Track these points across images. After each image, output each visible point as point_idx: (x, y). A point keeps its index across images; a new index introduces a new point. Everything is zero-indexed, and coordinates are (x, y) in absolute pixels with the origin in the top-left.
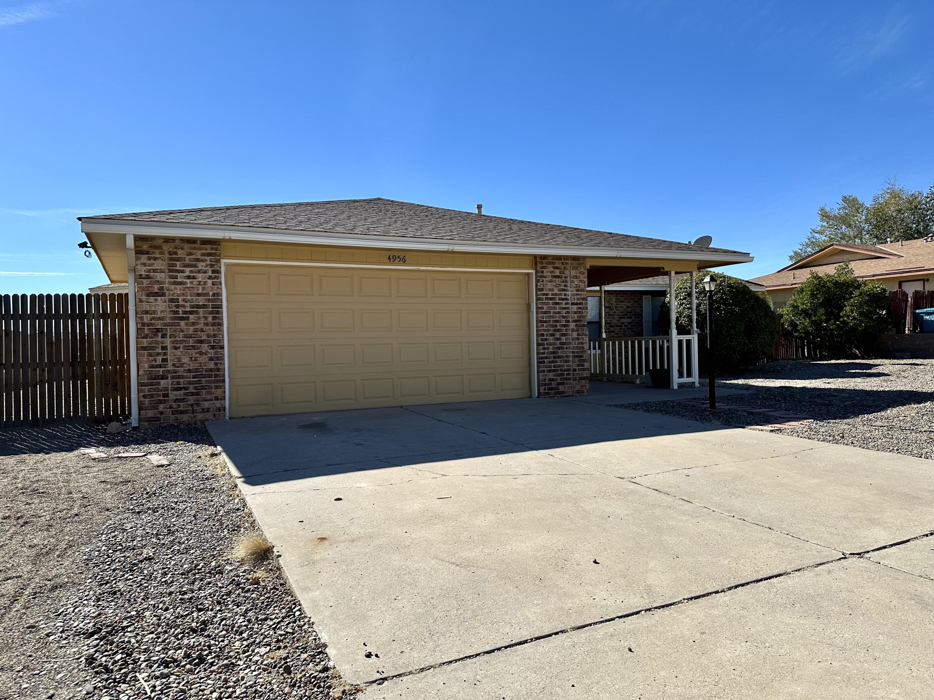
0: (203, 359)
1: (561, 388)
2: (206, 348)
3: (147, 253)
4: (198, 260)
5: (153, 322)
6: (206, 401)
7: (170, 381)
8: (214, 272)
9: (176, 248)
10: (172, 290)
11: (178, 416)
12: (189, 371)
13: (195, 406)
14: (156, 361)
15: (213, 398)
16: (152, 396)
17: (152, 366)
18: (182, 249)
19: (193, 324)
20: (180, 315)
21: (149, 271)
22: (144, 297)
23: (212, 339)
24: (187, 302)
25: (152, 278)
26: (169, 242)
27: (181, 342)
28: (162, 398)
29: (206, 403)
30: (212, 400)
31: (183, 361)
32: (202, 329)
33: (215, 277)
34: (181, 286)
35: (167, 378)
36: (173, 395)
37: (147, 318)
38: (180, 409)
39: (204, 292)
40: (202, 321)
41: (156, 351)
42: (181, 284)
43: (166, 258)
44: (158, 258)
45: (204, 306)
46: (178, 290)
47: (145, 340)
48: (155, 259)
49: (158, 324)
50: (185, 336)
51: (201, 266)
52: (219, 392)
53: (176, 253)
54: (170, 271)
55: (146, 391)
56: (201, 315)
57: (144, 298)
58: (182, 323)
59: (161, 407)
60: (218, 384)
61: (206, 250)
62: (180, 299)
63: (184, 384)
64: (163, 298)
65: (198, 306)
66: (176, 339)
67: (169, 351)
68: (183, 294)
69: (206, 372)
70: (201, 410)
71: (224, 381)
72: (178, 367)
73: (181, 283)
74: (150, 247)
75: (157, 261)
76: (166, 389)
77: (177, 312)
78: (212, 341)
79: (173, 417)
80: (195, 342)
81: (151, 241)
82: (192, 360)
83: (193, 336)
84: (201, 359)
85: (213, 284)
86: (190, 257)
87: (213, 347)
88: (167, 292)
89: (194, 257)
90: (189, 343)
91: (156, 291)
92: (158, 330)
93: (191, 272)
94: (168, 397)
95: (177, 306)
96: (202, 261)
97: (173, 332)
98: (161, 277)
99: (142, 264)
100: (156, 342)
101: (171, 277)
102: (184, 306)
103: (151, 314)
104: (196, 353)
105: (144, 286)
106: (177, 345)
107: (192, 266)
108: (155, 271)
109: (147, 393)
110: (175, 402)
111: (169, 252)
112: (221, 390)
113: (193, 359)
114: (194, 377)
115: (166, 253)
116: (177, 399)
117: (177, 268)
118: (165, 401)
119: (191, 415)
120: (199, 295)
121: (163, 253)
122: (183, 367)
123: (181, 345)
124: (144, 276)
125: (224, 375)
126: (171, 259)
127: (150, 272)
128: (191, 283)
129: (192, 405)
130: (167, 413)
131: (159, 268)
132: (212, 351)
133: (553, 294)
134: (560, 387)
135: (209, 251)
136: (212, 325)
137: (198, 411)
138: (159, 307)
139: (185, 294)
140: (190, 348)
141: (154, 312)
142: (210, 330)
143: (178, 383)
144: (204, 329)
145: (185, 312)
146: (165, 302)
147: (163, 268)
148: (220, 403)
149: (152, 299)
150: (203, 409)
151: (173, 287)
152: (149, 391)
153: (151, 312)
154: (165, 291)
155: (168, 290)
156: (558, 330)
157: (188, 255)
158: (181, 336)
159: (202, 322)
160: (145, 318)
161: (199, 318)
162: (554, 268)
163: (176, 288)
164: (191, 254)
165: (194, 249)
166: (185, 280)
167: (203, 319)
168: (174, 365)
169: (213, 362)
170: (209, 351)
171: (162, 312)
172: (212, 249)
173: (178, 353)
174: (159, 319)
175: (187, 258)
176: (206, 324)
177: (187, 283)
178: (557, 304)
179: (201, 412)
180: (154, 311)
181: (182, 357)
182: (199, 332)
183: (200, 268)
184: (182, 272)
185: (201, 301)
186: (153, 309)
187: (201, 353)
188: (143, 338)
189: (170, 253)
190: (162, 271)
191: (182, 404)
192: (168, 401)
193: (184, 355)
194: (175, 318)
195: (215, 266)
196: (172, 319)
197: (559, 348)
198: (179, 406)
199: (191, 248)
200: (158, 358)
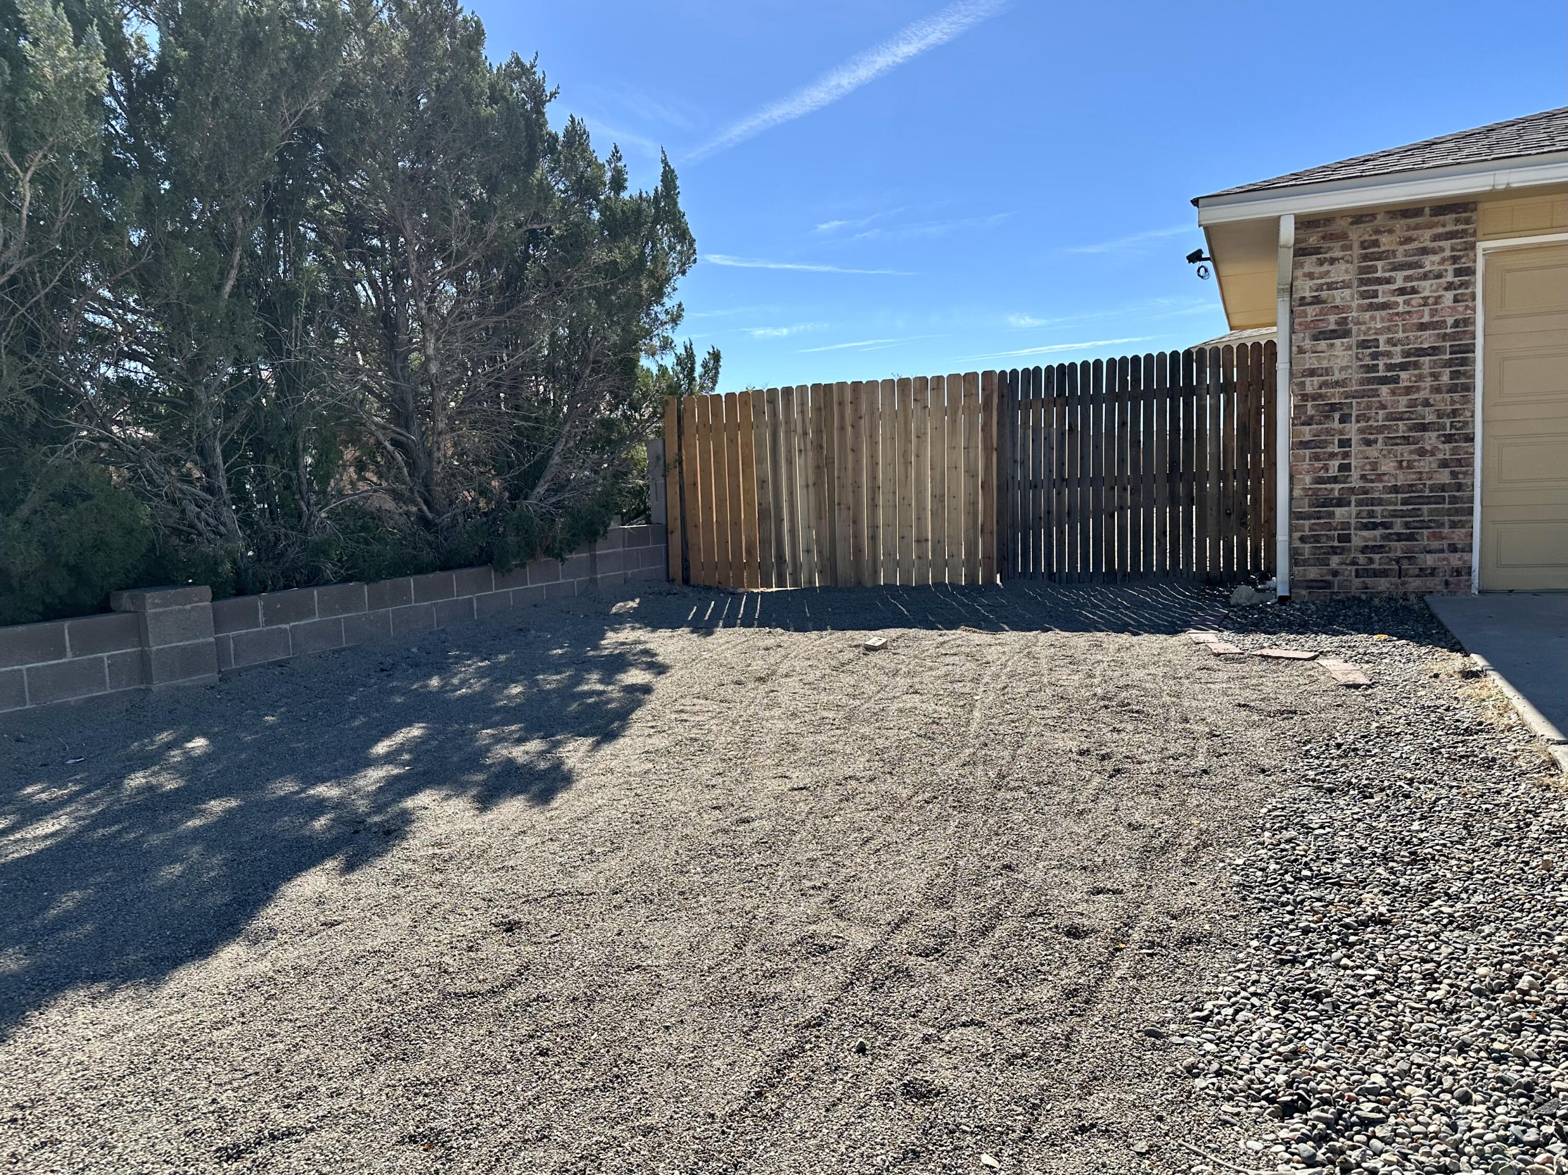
0: (1426, 464)
2: (1433, 440)
3: (1317, 251)
4: (1424, 251)
5: (1323, 391)
6: (1429, 552)
7: (1353, 509)
8: (1458, 272)
9: (1377, 232)
10: (1365, 323)
11: (1367, 580)
12: (1395, 489)
13: (1405, 562)
14: (1327, 470)
15: (1445, 547)
16: (1317, 539)
17: (1320, 480)
18: (1391, 231)
19: (1408, 390)
20: (1380, 374)
21: (1319, 288)
22: (1307, 341)
23: (1448, 422)
24: (1395, 345)
25: (1324, 302)
26: (1362, 222)
27: (1380, 430)
28: (1336, 544)
29: (1428, 556)
30: (1442, 551)
31: (1383, 468)
32: (1427, 400)
33: (1463, 285)
34: (1383, 313)
35: (1348, 504)
36: (1359, 538)
37: (1312, 384)
38: (1373, 566)
39: (1435, 319)
40: (1428, 382)
41: (1329, 450)
42: (1384, 309)
43: (1355, 256)
44: (1338, 259)
45: (1434, 351)
46: (1378, 320)
47: (1307, 428)
48: (1332, 261)
49: (1333, 395)
50: (1389, 417)
51: (1430, 263)
52: (1457, 536)
53: (1376, 243)
54: (1362, 282)
55: (1307, 529)
56: (1426, 370)
57: (1308, 344)
58: (1384, 390)
59: (1335, 561)
60: (1456, 519)
61: (1444, 226)
62: (1382, 339)
63: (1383, 517)
64: (1345, 340)
65: (1421, 352)
66: (1370, 423)
67: (1354, 449)
68: (1389, 329)
69: (1431, 491)
70: (1417, 572)
71: (1471, 512)
72: (1372, 481)
73: (1384, 306)
74: (1323, 238)
75: (1337, 265)
76: (1346, 526)
77: (1374, 368)
78: (1448, 425)
79: (1357, 582)
80: (1410, 430)
81: (1325, 225)
82: (1401, 467)
83: (1407, 416)
84: (1422, 463)
85: (1456, 300)
86: (1407, 247)
87: (1449, 439)
88: (1355, 329)
89: (1415, 245)
90: (1397, 431)
91: (1332, 327)
92: (1333, 407)
93: (1407, 279)
94: (1350, 542)
95: (1375, 356)
96: (1434, 251)
97: (1364, 409)
98: (1342, 298)
99: (1305, 275)
100: (1328, 432)
101: (1364, 295)
102: (1388, 354)
103: (1321, 375)
104: (1411, 452)
105: (1309, 319)
106: (1372, 437)
107: (1410, 266)
108: (1330, 286)
109: (1307, 533)
110: (1363, 552)
111: (1362, 243)
112: (1464, 530)
113: (1405, 464)
114: (1405, 502)
115: (1356, 245)
116: (1367, 546)
117: (1379, 274)
118: (1343, 551)
119: (1395, 580)
120: (1422, 327)
121: (1349, 248)
122: (1381, 481)
123: (1380, 437)
124: (1309, 300)
125: (1471, 500)
126: (1365, 258)
127: (1322, 290)
128: (1407, 303)
129: (1398, 560)
130: (1347, 573)
131: (1340, 279)
132: (1447, 446)
135: (1449, 228)
136: (1449, 391)
137: (1411, 572)
138: (1338, 361)
139: (1393, 329)
140: (1398, 441)
141: (1328, 371)
142: (1443, 401)
143: (1371, 514)
144: (1431, 401)
145: (1390, 367)
146: (1349, 348)
147: (1347, 278)
148: (1460, 559)
149: (1323, 344)
150: (1421, 569)
151: (1368, 315)
152: (1311, 530)
153: (1320, 372)
154: (1351, 325)
155: (1356, 324)
157: (1401, 244)
158: (1380, 417)
159: (1428, 385)
160: (1308, 383)
161: (1420, 378)
163: (1373, 318)
164: (1409, 240)
165: (1416, 228)
166: (1393, 299)
167: (1429, 379)
168: (1363, 477)
169: (1447, 470)
170: (1441, 446)
171: (1343, 369)
172: (1457, 221)
173: (1372, 452)
174: (1337, 384)
175: (1401, 249)
176: (1437, 390)
177: (1397, 304)
179: (1418, 576)
180: (1326, 369)
181: (1382, 460)
182: (1420, 408)
183: (1427, 269)
184: (1388, 281)
185: (1427, 339)
186: (1325, 364)
187: (1422, 452)
188: (1303, 424)
189: (1363, 245)
190: (1346, 285)
191: (1376, 557)
192: (1349, 550)
193: (1384, 456)
194: (1370, 381)
195: (1463, 260)
196: (1362, 382)
198: (1371, 561)
199: (1409, 228)
200: (1331, 463)
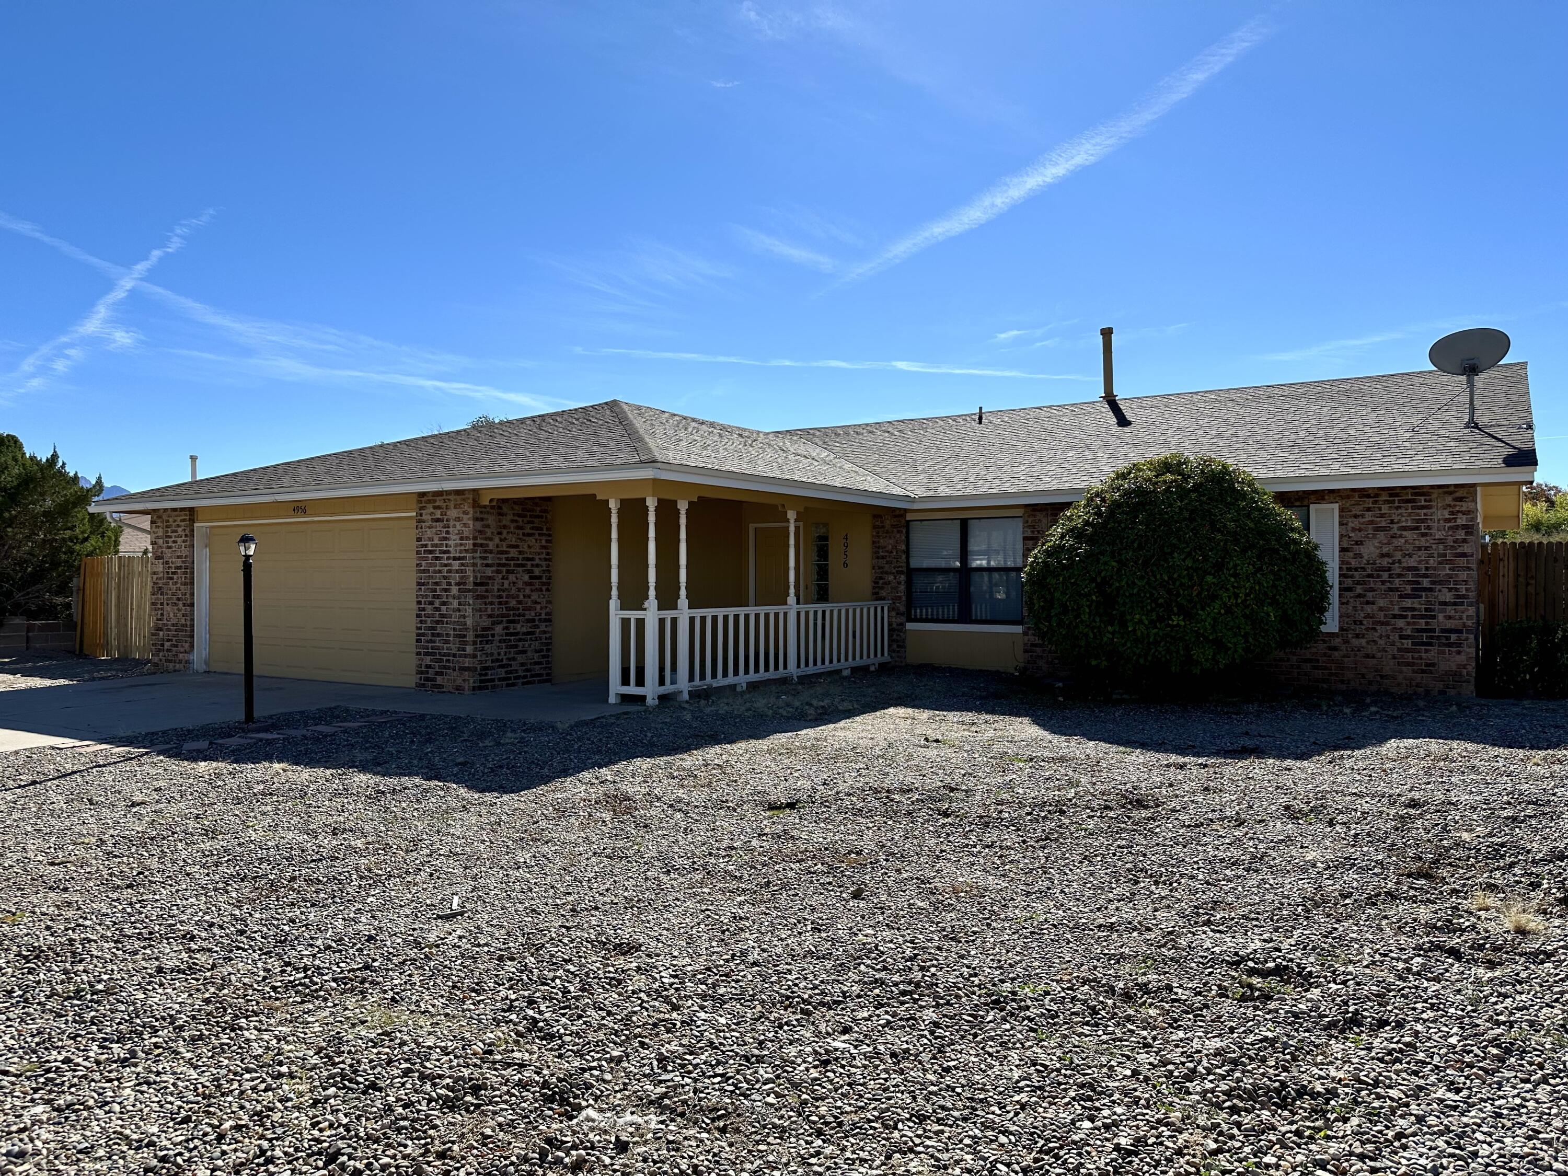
1: (439, 680)
2: (181, 605)
3: (155, 522)
4: (178, 526)
5: (157, 581)
6: (181, 653)
7: (164, 633)
8: (186, 536)
9: (169, 516)
10: (166, 554)
11: (168, 664)
14: (158, 615)
15: (184, 651)
16: (156, 645)
17: (157, 619)
18: (171, 518)
19: (176, 583)
20: (170, 575)
23: (184, 598)
24: (173, 564)
25: (157, 544)
26: (166, 512)
27: (170, 599)
28: (160, 647)
29: (181, 655)
31: (171, 616)
32: (179, 588)
33: (186, 541)
34: (170, 550)
35: (163, 630)
38: (169, 658)
39: (181, 554)
41: (158, 606)
43: (164, 526)
44: (160, 527)
45: (181, 567)
46: (169, 553)
49: (160, 583)
51: (180, 531)
52: (187, 646)
53: (168, 521)
54: (166, 537)
56: (179, 575)
58: (171, 582)
59: (161, 655)
60: (186, 639)
62: (170, 561)
63: (171, 636)
64: (162, 560)
65: (178, 568)
66: (168, 596)
67: (164, 607)
68: (171, 557)
69: (181, 627)
70: (178, 661)
71: (194, 637)
73: (170, 547)
74: (157, 517)
76: (163, 639)
77: (168, 573)
79: (165, 664)
80: (176, 600)
82: (174, 616)
83: (175, 594)
84: (179, 615)
85: (185, 547)
87: (185, 605)
91: (159, 554)
92: (160, 588)
93: (175, 537)
94: (164, 646)
95: (169, 568)
97: (166, 590)
98: (161, 543)
100: (158, 599)
101: (166, 542)
104: (177, 610)
106: (168, 602)
107: (176, 532)
108: (158, 538)
110: (167, 652)
113: (175, 614)
114: (175, 631)
115: (164, 521)
116: (168, 649)
117: (169, 534)
119: (173, 664)
120: (178, 557)
122: (170, 621)
125: (192, 631)
128: (175, 547)
129: (174, 656)
130: (163, 660)
132: (184, 608)
133: (432, 546)
134: (439, 678)
135: (183, 517)
136: (185, 585)
138: (161, 569)
140: (174, 605)
141: (158, 573)
142: (184, 589)
143: (168, 635)
145: (172, 573)
146: (163, 564)
147: (162, 534)
148: (187, 656)
149: (157, 562)
151: (167, 550)
154: (163, 554)
156: (438, 597)
158: (170, 594)
159: (180, 581)
161: (178, 578)
162: (435, 508)
164: (175, 522)
166: (172, 545)
168: (166, 619)
169: (184, 618)
171: (161, 573)
172: (185, 515)
173: (168, 608)
175: (174, 525)
176: (182, 584)
178: (437, 558)
179: (178, 663)
181: (170, 612)
182: (178, 591)
183: (179, 533)
184: (171, 537)
185: (179, 563)
186: (157, 570)
190: (162, 538)
191: (170, 654)
192: (164, 650)
196: (166, 579)
197: (438, 622)
199: (175, 517)
200: (159, 612)
